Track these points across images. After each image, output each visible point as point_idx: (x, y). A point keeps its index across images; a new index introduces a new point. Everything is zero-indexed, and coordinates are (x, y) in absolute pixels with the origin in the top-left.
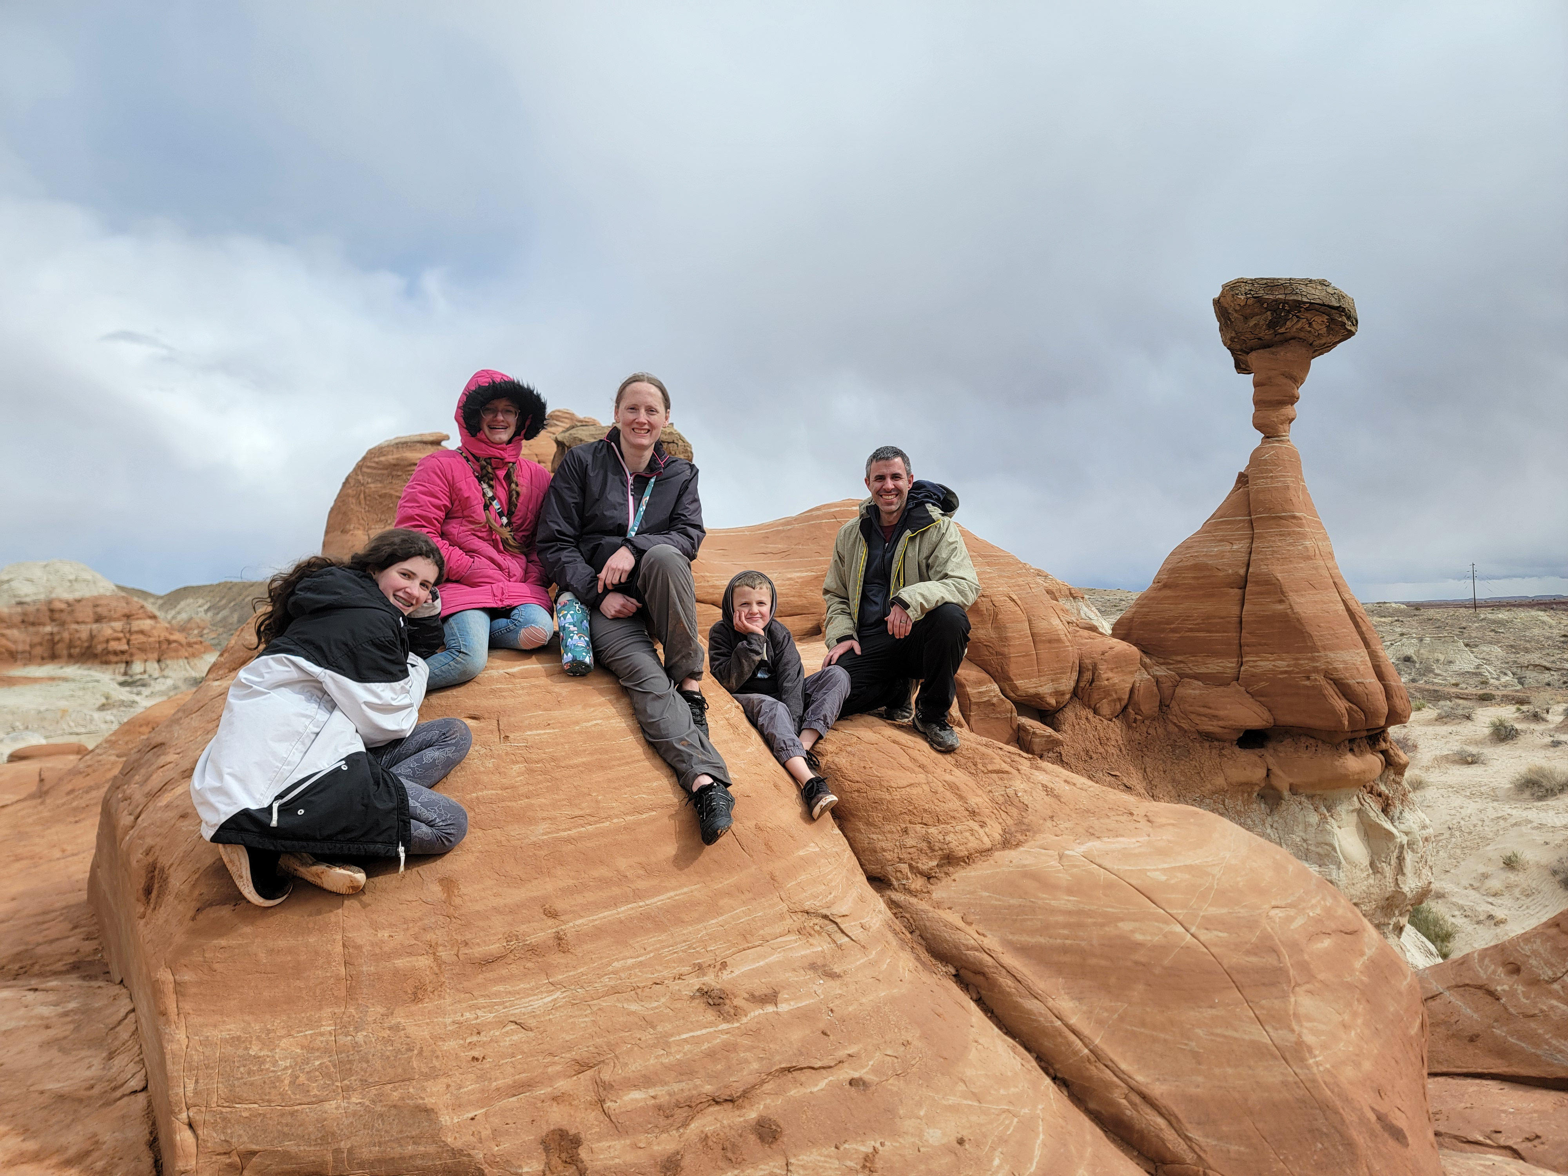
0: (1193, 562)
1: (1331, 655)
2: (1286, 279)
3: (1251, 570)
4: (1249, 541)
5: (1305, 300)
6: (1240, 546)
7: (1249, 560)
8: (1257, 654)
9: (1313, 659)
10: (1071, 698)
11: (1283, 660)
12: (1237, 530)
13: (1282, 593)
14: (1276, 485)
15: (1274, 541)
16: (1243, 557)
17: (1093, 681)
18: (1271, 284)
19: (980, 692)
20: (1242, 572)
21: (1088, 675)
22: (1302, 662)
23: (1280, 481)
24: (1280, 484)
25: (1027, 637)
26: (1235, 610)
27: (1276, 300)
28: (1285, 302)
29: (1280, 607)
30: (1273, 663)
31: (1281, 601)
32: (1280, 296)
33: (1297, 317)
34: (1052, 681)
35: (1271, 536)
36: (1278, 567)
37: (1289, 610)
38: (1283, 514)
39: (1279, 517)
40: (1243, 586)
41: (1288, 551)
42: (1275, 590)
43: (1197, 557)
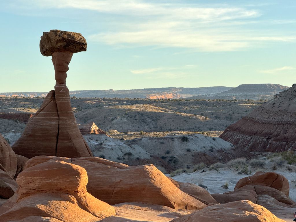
0: (41, 128)
3: (60, 131)
4: (58, 120)
6: (55, 123)
12: (54, 116)
13: (71, 139)
14: (65, 101)
20: (57, 131)
23: (66, 100)
24: (67, 101)
26: (55, 145)
29: (70, 144)
31: (71, 142)
35: (66, 119)
36: (69, 130)
37: (73, 145)
38: (69, 112)
39: (67, 113)
40: (57, 137)
41: (71, 124)
42: (68, 138)
43: (42, 126)
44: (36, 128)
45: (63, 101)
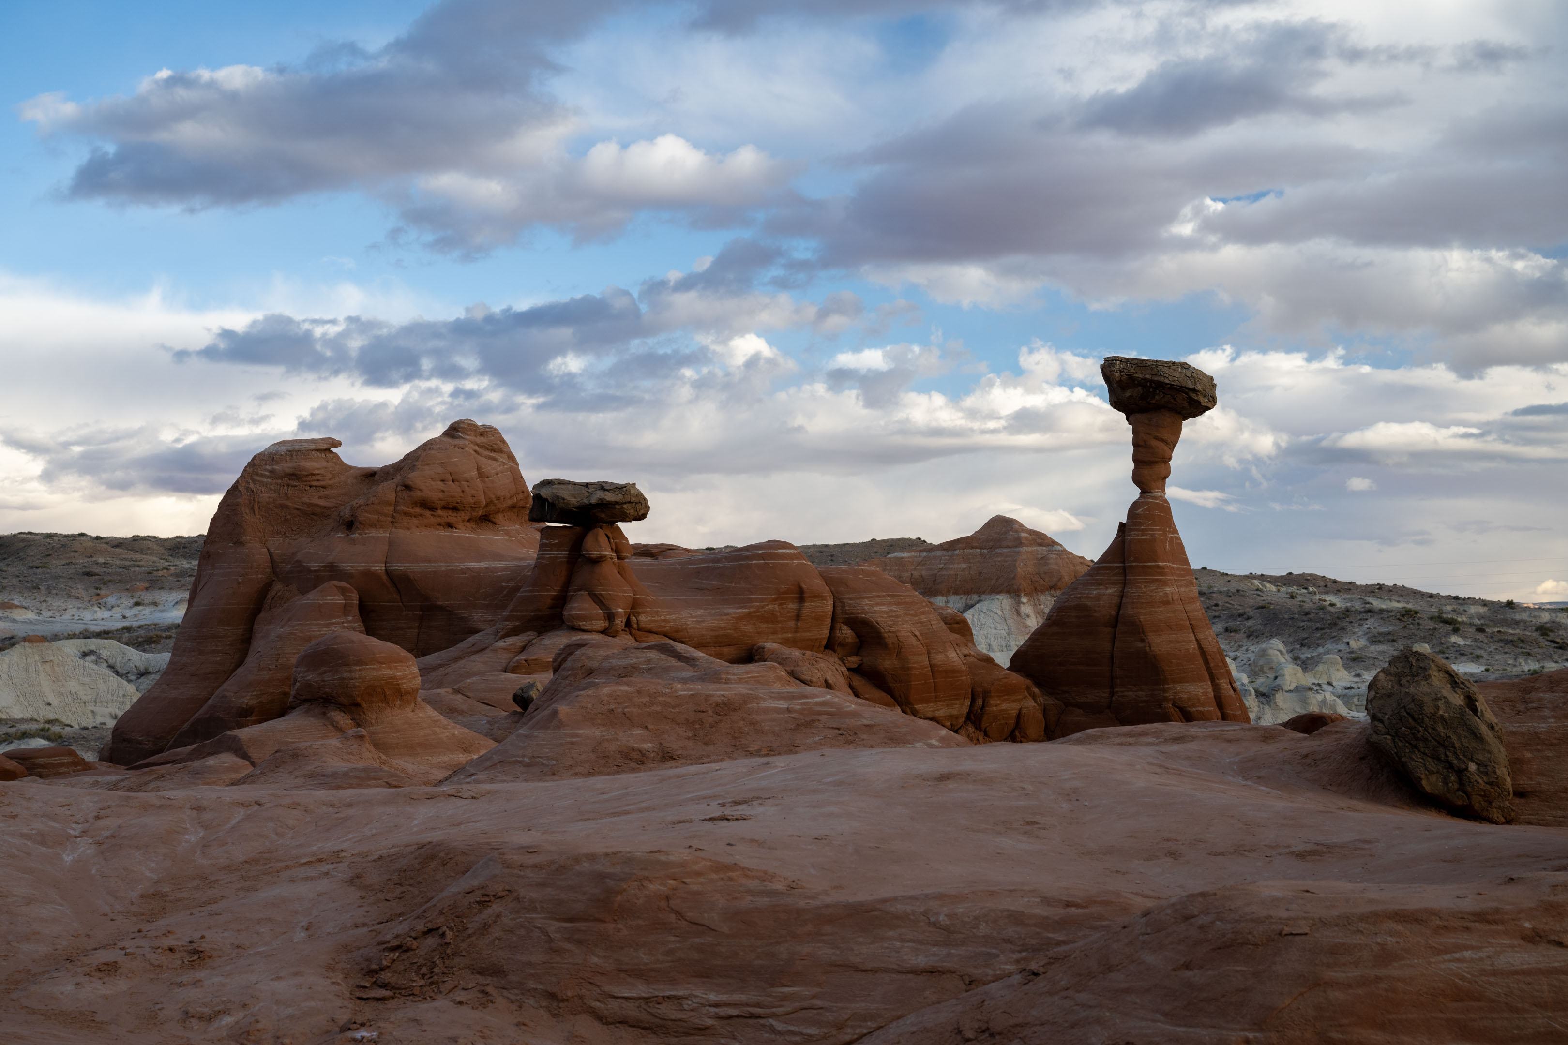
0: (1076, 603)
1: (1178, 687)
2: (1153, 361)
3: (1121, 612)
4: (1122, 586)
5: (1167, 381)
6: (1114, 591)
7: (1121, 603)
8: (1124, 686)
9: (1164, 691)
10: (965, 722)
11: (1143, 691)
12: (1115, 576)
13: (1143, 632)
15: (1140, 588)
16: (1115, 600)
17: (983, 707)
18: (1140, 364)
20: (1113, 613)
21: (979, 702)
22: (1156, 693)
23: (1149, 534)
24: (1149, 537)
25: (926, 668)
26: (1109, 646)
27: (1145, 379)
28: (1151, 381)
29: (1140, 645)
30: (1136, 693)
31: (1143, 640)
32: (1148, 376)
33: (1163, 393)
34: (947, 706)
35: (1138, 583)
36: (1142, 610)
37: (1148, 648)
38: (1150, 564)
39: (1146, 566)
40: (1115, 626)
41: (1151, 596)
42: (1138, 630)
43: (1080, 598)
44: (1066, 604)
45: (1138, 535)
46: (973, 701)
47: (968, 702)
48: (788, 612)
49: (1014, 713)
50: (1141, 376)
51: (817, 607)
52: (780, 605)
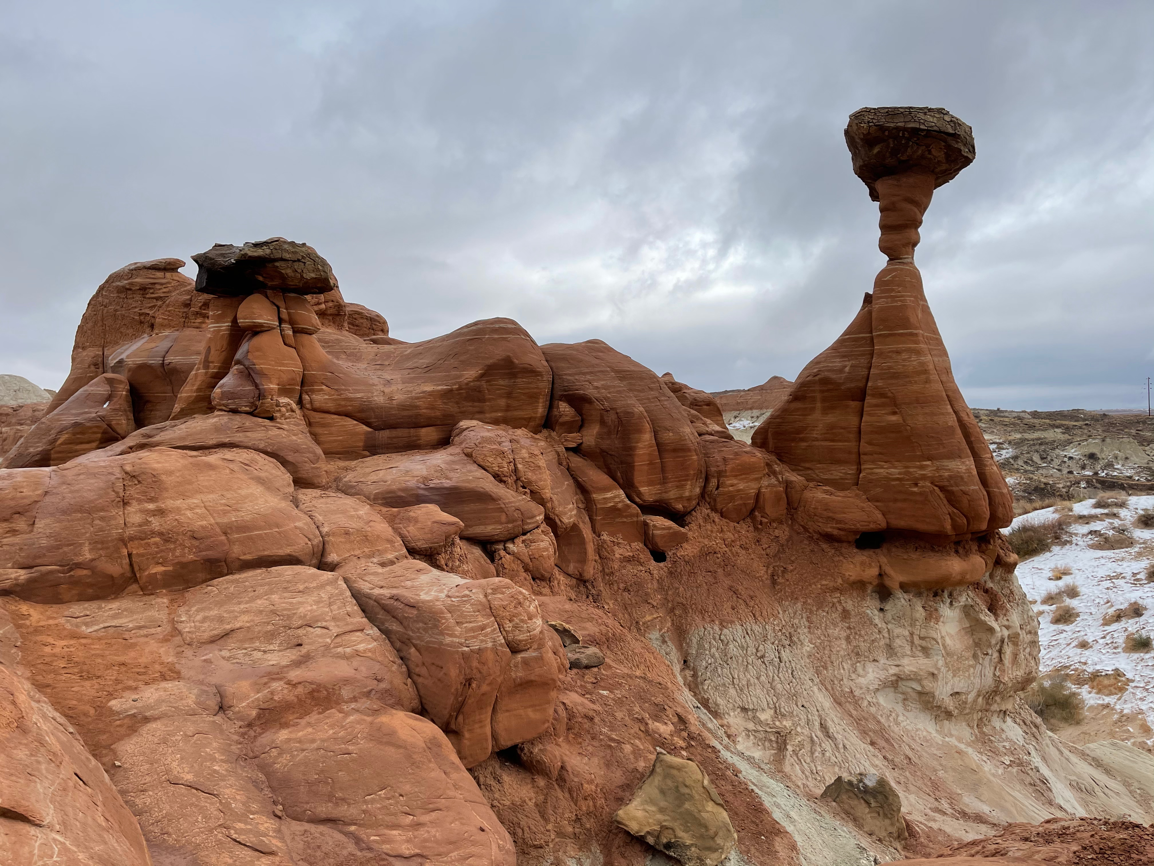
0: (820, 377)
1: (938, 464)
2: (906, 108)
3: (869, 383)
4: (869, 357)
5: (922, 127)
8: (873, 462)
9: (921, 468)
10: (698, 503)
11: (895, 468)
12: (860, 346)
14: (895, 304)
15: (890, 357)
16: (863, 372)
17: (718, 487)
18: (892, 113)
19: (604, 499)
20: (861, 385)
21: (713, 482)
22: (911, 470)
23: (897, 301)
25: (652, 447)
26: (855, 421)
27: (898, 129)
28: (905, 129)
30: (887, 471)
32: (900, 124)
33: (917, 144)
34: (677, 487)
36: (893, 381)
38: (901, 331)
40: (862, 400)
42: (889, 403)
45: (887, 302)
46: (707, 480)
47: (701, 482)
48: (499, 389)
49: (753, 492)
50: (892, 125)
51: (530, 383)
52: (488, 381)
